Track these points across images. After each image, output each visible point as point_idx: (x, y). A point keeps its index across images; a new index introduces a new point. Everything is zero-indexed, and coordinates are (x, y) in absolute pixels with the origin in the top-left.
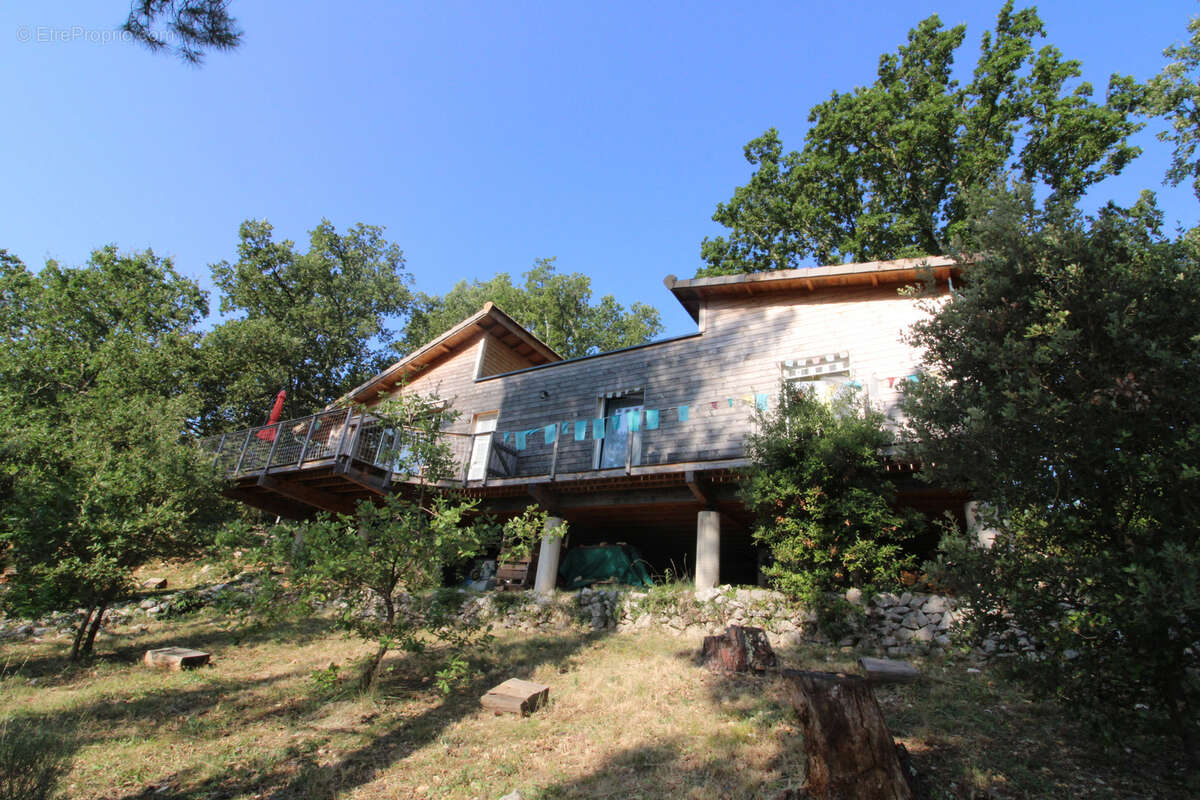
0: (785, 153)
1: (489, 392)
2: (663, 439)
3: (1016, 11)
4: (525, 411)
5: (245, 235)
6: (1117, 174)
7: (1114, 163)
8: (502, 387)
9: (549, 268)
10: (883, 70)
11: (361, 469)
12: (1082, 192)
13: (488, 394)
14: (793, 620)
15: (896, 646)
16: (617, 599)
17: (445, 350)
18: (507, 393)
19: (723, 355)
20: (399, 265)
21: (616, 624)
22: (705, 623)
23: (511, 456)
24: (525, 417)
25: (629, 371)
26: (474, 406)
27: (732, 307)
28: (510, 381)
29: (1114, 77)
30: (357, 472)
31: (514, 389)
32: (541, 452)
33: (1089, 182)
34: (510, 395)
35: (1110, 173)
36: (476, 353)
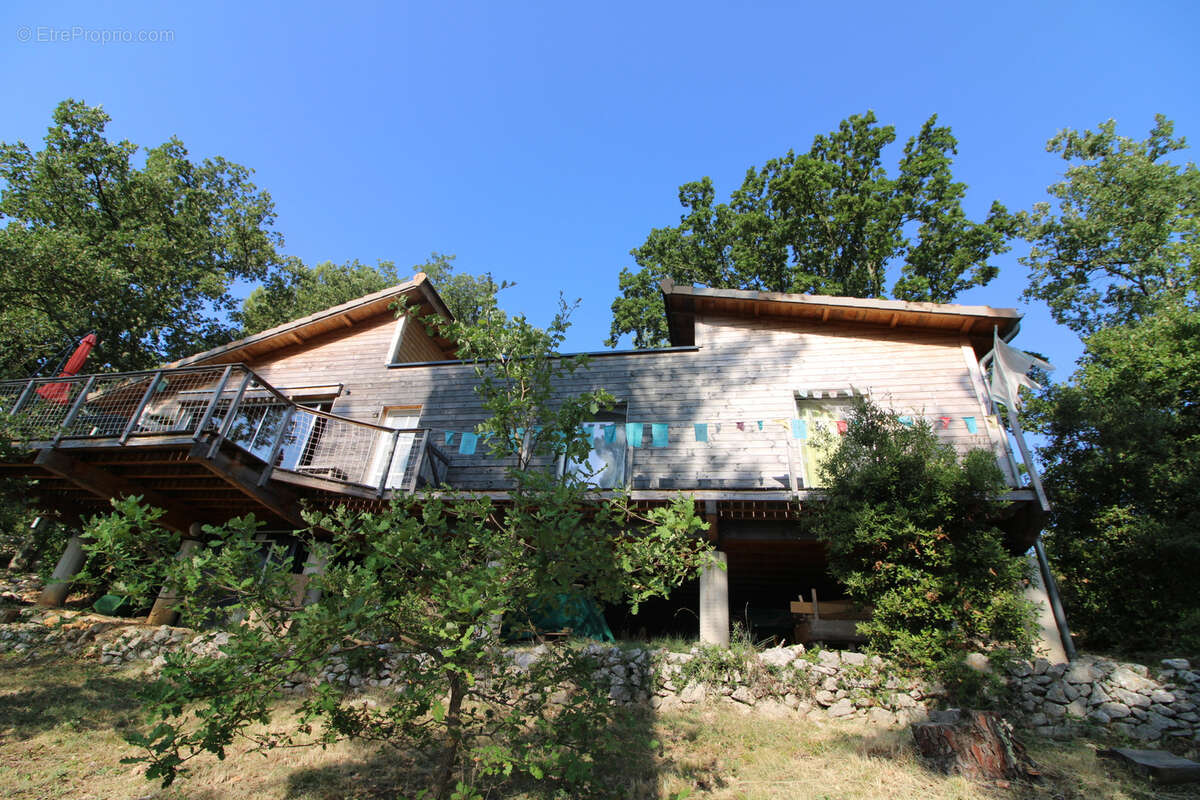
0: (715, 204)
1: (411, 382)
2: (653, 461)
3: (937, 126)
4: (461, 411)
5: (65, 118)
6: (984, 285)
7: (983, 276)
8: (428, 378)
9: (446, 266)
10: (816, 149)
11: (233, 458)
12: (954, 296)
13: (407, 385)
14: (913, 693)
15: (1046, 724)
16: (649, 662)
17: (348, 322)
18: (436, 387)
19: (725, 375)
20: (266, 219)
21: (650, 696)
22: (783, 695)
23: (442, 464)
24: (461, 418)
25: (606, 378)
26: (384, 396)
27: (732, 326)
28: (441, 372)
29: (995, 203)
30: (226, 459)
31: (446, 382)
32: (484, 463)
33: (960, 289)
34: (441, 389)
35: (979, 284)
36: (391, 334)
